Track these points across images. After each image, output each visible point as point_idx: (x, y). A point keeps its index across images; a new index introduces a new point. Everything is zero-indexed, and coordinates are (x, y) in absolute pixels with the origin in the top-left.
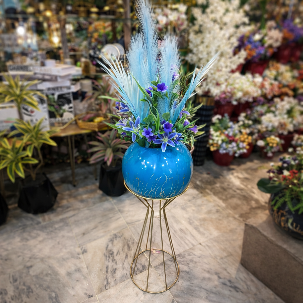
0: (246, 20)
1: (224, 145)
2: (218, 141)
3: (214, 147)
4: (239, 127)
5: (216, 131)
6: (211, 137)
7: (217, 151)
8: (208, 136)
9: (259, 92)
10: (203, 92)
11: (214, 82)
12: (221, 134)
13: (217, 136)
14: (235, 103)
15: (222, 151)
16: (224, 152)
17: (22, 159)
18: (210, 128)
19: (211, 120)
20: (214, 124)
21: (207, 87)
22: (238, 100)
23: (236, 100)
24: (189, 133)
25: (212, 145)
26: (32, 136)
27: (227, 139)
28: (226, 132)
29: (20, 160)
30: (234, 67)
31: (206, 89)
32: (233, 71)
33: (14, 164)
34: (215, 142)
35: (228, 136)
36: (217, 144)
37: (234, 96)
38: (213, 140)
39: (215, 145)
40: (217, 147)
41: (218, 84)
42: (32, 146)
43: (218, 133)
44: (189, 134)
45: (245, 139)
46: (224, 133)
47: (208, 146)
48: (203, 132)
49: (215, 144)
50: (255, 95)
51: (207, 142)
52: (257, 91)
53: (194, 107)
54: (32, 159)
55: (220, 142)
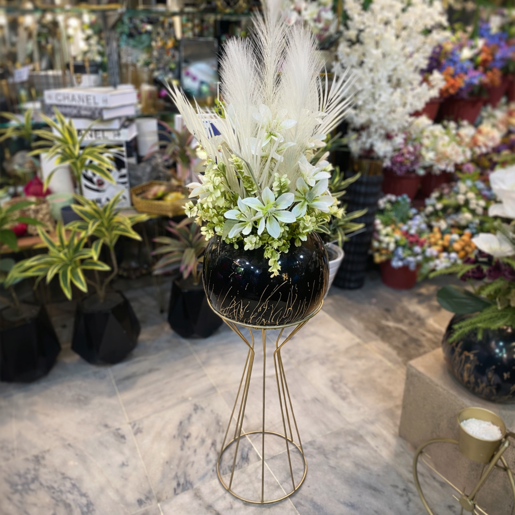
0: (444, 20)
1: (400, 251)
2: (388, 244)
3: (381, 254)
4: (428, 216)
5: (386, 224)
6: (375, 235)
7: (388, 262)
8: (370, 232)
9: (469, 154)
10: (362, 149)
11: (383, 132)
12: (394, 230)
13: (387, 235)
14: (421, 172)
15: (396, 264)
16: (400, 264)
17: (82, 261)
18: (374, 219)
19: (376, 204)
20: (382, 212)
21: (370, 141)
22: (428, 169)
23: (425, 168)
24: (334, 226)
25: (378, 250)
26: (102, 225)
27: (404, 241)
28: (405, 228)
29: (78, 263)
30: (420, 106)
31: (368, 146)
32: (417, 114)
33: (70, 268)
34: (384, 245)
35: (406, 234)
36: (387, 249)
37: (421, 159)
38: (380, 242)
39: (384, 252)
40: (387, 254)
41: (388, 137)
42: (101, 242)
43: (389, 229)
44: (334, 228)
45: (437, 240)
46: (400, 229)
47: (370, 252)
48: (361, 226)
49: (384, 249)
50: (460, 159)
51: (369, 245)
52: (464, 152)
53: (345, 178)
54: (99, 263)
55: (392, 246)
